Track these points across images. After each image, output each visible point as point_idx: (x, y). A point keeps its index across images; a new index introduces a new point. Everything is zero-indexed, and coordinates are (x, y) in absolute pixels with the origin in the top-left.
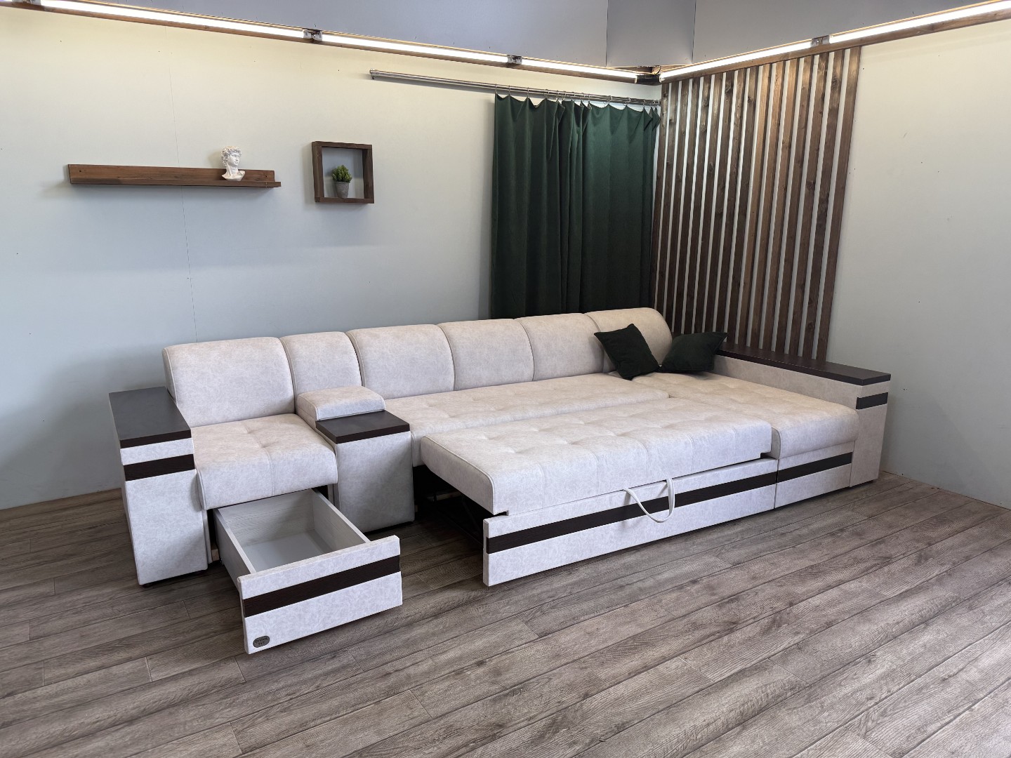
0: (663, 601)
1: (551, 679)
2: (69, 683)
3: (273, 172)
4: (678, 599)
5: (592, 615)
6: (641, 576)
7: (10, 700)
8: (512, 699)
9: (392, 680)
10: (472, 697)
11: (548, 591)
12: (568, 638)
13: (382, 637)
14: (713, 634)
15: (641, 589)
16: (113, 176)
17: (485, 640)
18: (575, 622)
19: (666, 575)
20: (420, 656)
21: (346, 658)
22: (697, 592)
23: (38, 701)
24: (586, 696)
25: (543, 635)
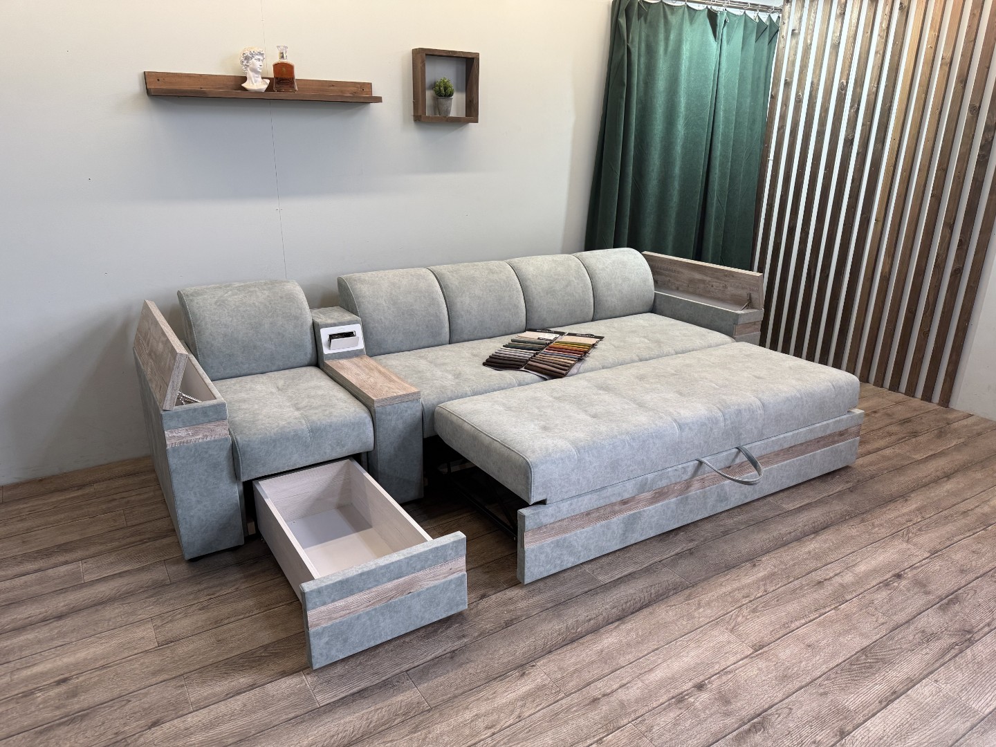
0: (876, 602)
1: (790, 709)
2: (222, 708)
3: (370, 85)
4: (891, 599)
5: (803, 621)
6: (836, 568)
7: (158, 732)
8: (758, 738)
9: (604, 708)
10: (709, 734)
11: (738, 589)
12: (788, 652)
13: (569, 647)
14: (951, 647)
15: (841, 585)
16: (196, 87)
17: (693, 654)
18: (788, 630)
19: (862, 568)
20: (625, 675)
21: (540, 675)
22: (908, 590)
23: (192, 734)
24: (843, 734)
25: (759, 648)
